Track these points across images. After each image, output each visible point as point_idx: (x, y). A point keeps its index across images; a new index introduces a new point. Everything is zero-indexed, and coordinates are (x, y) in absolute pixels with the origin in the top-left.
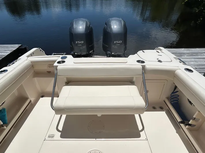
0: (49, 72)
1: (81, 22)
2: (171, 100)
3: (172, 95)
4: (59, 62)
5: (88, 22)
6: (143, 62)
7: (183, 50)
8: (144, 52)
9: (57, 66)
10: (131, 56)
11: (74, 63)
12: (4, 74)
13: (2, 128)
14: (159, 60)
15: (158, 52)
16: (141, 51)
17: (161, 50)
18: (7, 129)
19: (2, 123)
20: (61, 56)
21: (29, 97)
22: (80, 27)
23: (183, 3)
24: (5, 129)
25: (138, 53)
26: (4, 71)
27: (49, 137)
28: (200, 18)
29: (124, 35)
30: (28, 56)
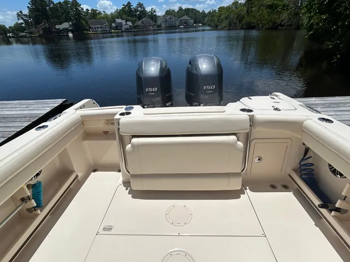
0: (106, 133)
1: (152, 63)
2: (301, 171)
3: (302, 164)
4: (122, 114)
5: (163, 61)
6: (250, 111)
7: (313, 100)
8: (250, 99)
9: (119, 119)
10: (230, 104)
11: (144, 114)
12: (43, 130)
13: (34, 212)
14: (275, 107)
15: (273, 98)
16: (247, 98)
17: (277, 96)
18: (42, 214)
19: (35, 205)
20: (125, 107)
21: (76, 169)
22: (153, 69)
23: (306, 37)
24: (38, 215)
25: (240, 100)
26: (43, 127)
27: (104, 229)
28: (336, 56)
29: (218, 76)
30: (77, 109)
